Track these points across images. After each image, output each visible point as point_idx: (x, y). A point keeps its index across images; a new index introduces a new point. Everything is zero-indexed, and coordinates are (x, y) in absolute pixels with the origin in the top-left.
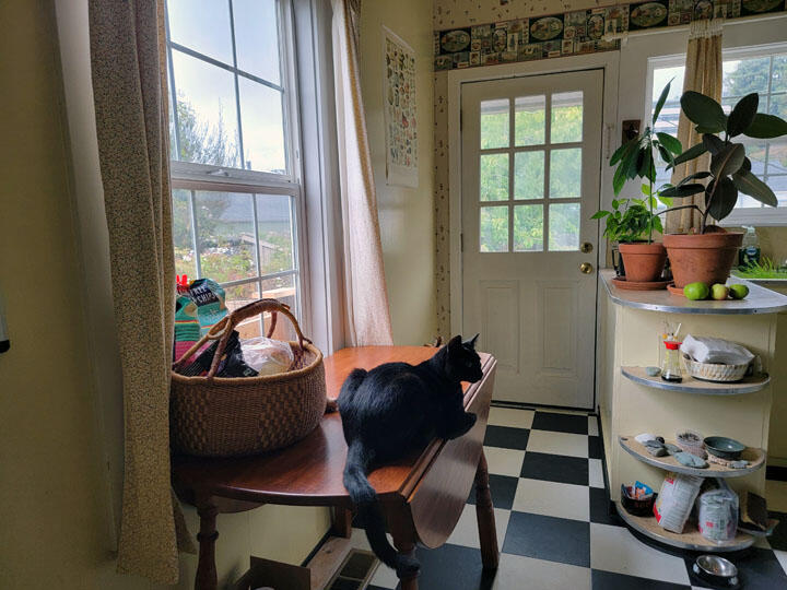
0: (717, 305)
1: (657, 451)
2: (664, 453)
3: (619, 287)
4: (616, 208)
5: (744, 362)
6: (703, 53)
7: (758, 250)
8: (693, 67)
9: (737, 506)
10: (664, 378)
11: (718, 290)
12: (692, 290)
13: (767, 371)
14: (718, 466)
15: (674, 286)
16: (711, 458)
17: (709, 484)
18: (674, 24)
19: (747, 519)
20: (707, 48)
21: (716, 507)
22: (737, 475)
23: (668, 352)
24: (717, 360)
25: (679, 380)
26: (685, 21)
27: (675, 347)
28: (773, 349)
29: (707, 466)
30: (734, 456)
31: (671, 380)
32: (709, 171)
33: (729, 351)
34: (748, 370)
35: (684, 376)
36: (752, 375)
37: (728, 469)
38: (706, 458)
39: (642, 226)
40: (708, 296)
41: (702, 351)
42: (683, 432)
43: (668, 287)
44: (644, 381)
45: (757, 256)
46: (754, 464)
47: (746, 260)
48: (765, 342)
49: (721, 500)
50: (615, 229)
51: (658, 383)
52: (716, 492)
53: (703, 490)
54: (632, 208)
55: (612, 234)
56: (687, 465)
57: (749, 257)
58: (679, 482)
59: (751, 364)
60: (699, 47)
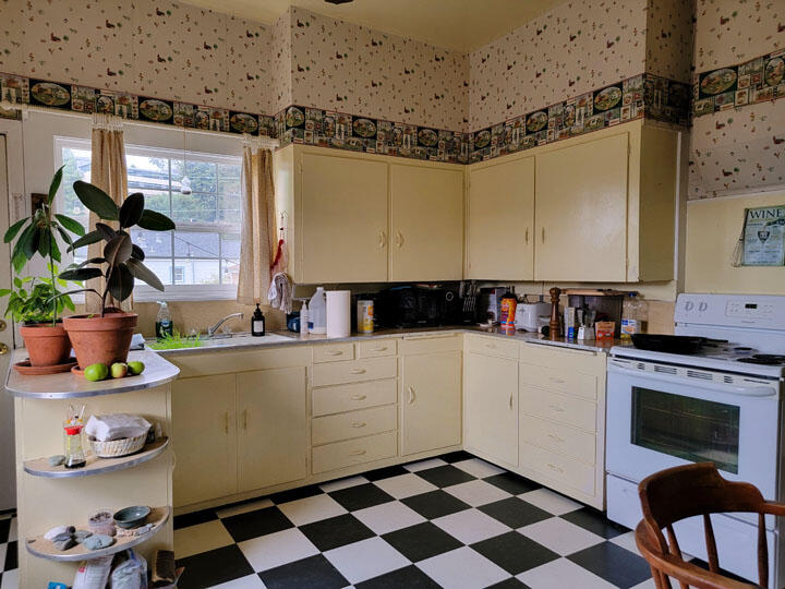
0: (116, 384)
1: (64, 543)
2: (73, 544)
3: (22, 373)
4: (20, 286)
5: (143, 432)
6: (106, 143)
7: (171, 322)
8: (99, 154)
9: (146, 569)
10: (67, 466)
11: (117, 369)
12: (92, 371)
13: (167, 434)
14: (126, 538)
15: (78, 368)
16: (120, 532)
17: (120, 558)
18: (77, 110)
19: (156, 578)
20: (110, 140)
21: (125, 580)
22: (143, 539)
23: (69, 438)
24: (118, 436)
25: (82, 464)
26: (87, 110)
27: (76, 431)
28: (170, 414)
29: (114, 542)
30: (142, 522)
31: (73, 467)
32: (103, 257)
33: (128, 425)
34: (147, 439)
35: (87, 459)
36: (154, 441)
37: (134, 538)
38: (114, 534)
39: (47, 307)
40: (108, 375)
41: (103, 431)
42: (94, 514)
43: (72, 369)
44: (47, 475)
45: (171, 327)
46: (158, 524)
47: (162, 332)
48: (162, 409)
49: (130, 570)
50: (21, 309)
51: (63, 473)
52: (126, 564)
53: (114, 566)
54: (37, 287)
55: (17, 314)
56: (94, 549)
57: (164, 328)
58: (89, 568)
59: (151, 432)
60: (102, 137)
